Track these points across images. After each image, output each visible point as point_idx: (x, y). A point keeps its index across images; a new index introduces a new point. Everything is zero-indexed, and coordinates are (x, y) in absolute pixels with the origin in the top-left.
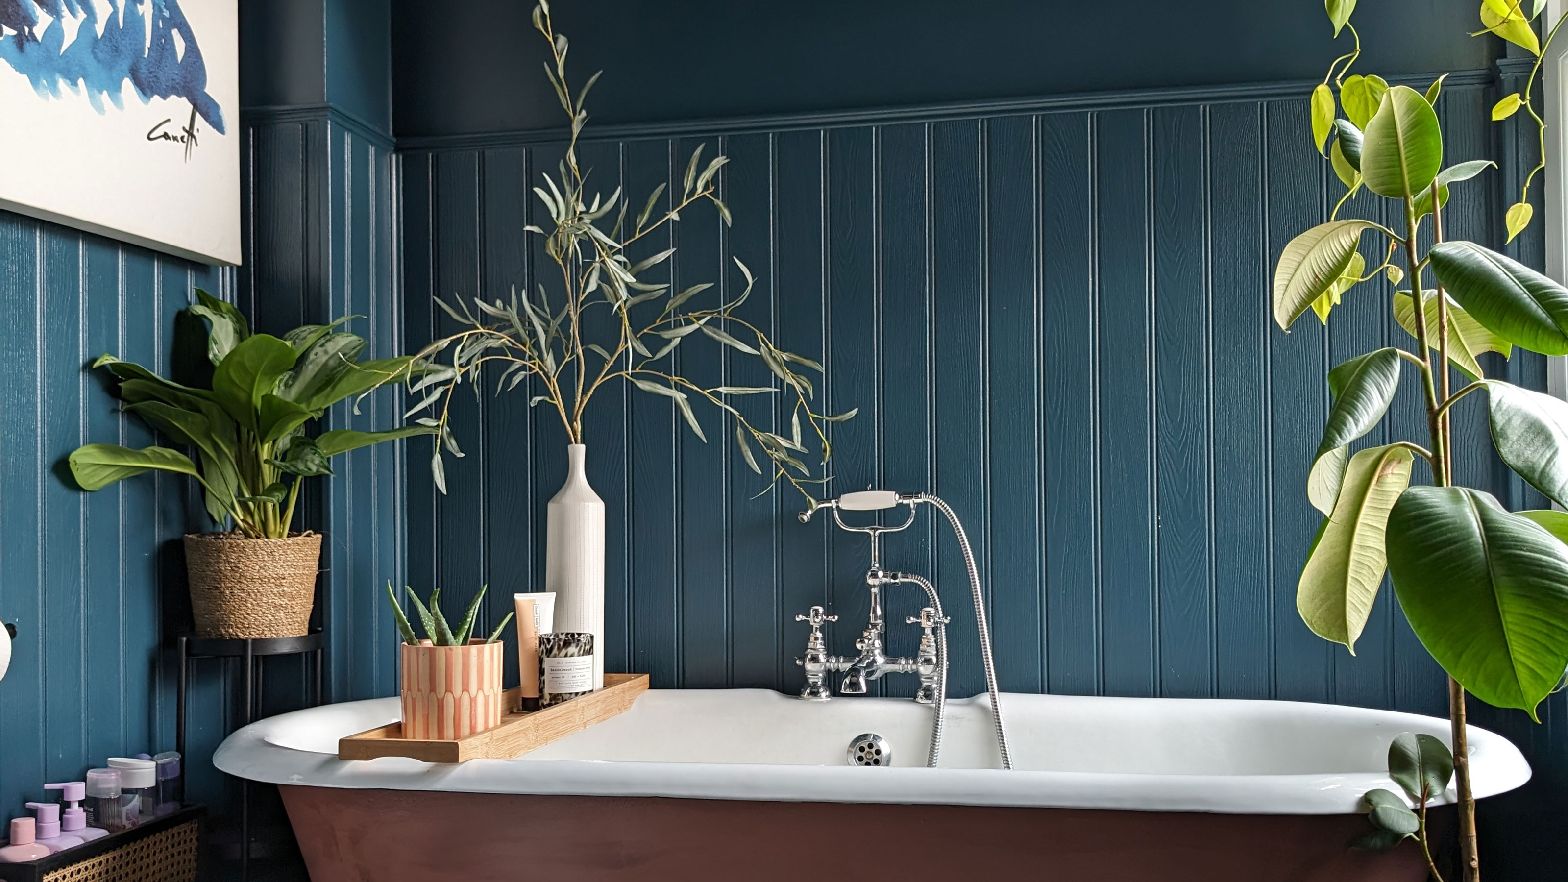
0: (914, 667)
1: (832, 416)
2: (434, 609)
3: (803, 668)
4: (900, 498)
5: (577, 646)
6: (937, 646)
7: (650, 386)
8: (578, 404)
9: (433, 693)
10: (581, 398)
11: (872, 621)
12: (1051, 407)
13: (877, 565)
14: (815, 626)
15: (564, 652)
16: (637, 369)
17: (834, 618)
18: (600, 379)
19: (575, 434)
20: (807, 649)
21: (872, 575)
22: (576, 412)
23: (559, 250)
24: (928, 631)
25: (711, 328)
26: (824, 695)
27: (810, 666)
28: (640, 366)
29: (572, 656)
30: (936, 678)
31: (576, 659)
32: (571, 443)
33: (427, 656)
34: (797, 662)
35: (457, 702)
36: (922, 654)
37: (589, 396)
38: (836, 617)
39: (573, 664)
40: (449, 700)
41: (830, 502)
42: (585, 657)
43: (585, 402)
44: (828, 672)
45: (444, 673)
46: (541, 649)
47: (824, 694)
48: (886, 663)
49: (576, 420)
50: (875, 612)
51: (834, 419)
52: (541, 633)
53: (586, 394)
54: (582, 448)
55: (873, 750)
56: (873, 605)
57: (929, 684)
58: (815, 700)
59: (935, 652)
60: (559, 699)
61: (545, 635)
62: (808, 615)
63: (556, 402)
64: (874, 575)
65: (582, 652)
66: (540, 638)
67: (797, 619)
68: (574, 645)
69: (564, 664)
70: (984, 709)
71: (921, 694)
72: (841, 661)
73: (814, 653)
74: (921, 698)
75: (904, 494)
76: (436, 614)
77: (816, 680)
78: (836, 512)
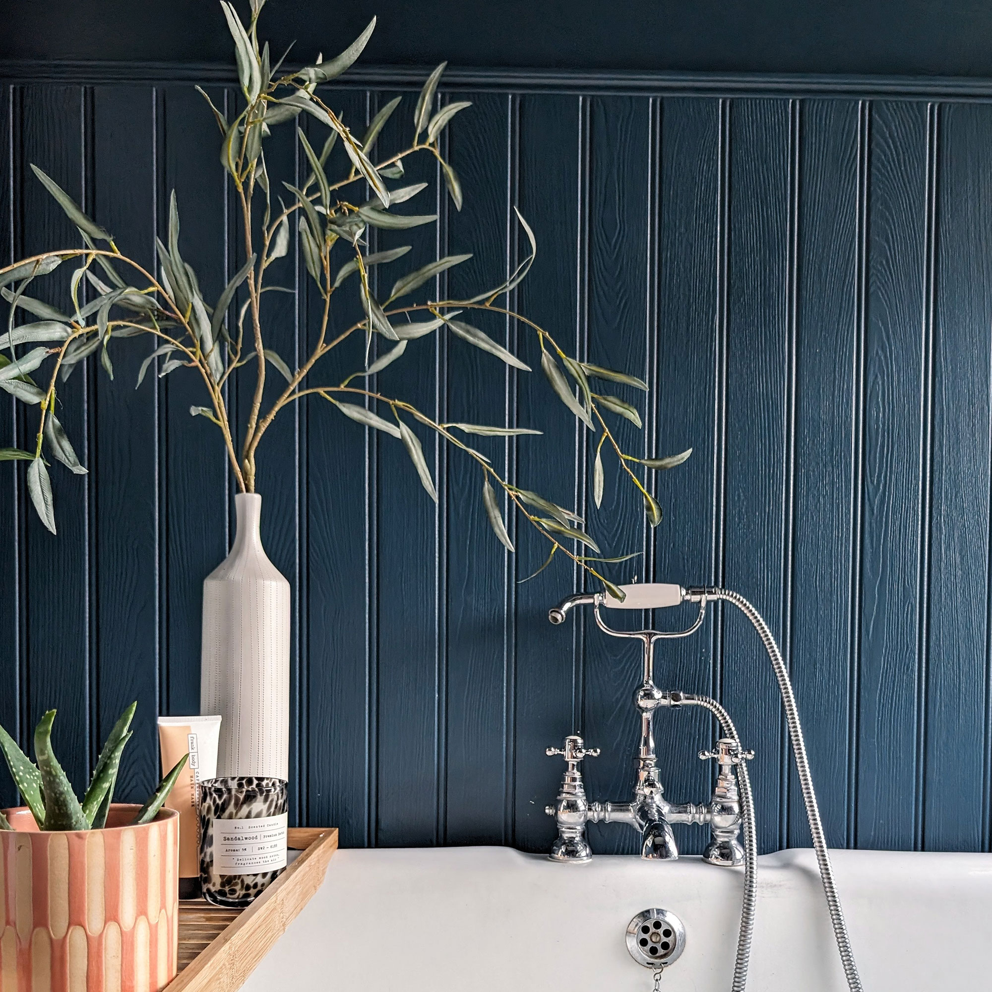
0: (708, 817)
1: (657, 459)
2: (42, 752)
3: (554, 820)
4: (687, 594)
5: (266, 800)
6: (739, 789)
7: (359, 413)
8: (251, 432)
9: (40, 930)
10: (257, 424)
11: (643, 756)
12: (872, 482)
13: (651, 682)
14: (572, 762)
15: (245, 810)
16: (342, 386)
17: (596, 751)
18: (286, 396)
19: (246, 478)
20: (560, 793)
21: (645, 695)
22: (248, 444)
23: (241, 164)
24: (726, 770)
25: (463, 324)
26: (583, 854)
27: (564, 816)
28: (346, 382)
29: (258, 815)
30: (737, 832)
31: (264, 820)
32: (242, 491)
33: (28, 851)
34: (547, 811)
35: (94, 944)
36: (718, 799)
37: (269, 421)
38: (599, 751)
39: (259, 829)
40: (77, 940)
41: (593, 598)
42: (277, 817)
43: (263, 429)
44: (588, 823)
45: (64, 887)
46: (206, 805)
47: (584, 852)
48: (671, 812)
49: (247, 457)
50: (646, 743)
51: (658, 463)
52: (201, 780)
53: (265, 418)
54: (255, 501)
55: (661, 931)
56: (644, 734)
57: (726, 840)
58: (574, 862)
59: (736, 798)
60: (236, 884)
61: (208, 781)
62: (562, 748)
63: (220, 423)
64: (649, 695)
65: (272, 810)
66: (203, 787)
67: (549, 753)
68: (260, 798)
69: (246, 830)
70: (806, 873)
71: (715, 852)
72: (609, 809)
73: (572, 798)
74: (717, 858)
75: (692, 589)
76: (47, 763)
77: (574, 835)
78: (597, 611)
